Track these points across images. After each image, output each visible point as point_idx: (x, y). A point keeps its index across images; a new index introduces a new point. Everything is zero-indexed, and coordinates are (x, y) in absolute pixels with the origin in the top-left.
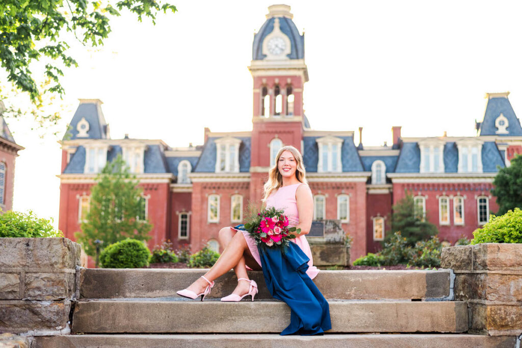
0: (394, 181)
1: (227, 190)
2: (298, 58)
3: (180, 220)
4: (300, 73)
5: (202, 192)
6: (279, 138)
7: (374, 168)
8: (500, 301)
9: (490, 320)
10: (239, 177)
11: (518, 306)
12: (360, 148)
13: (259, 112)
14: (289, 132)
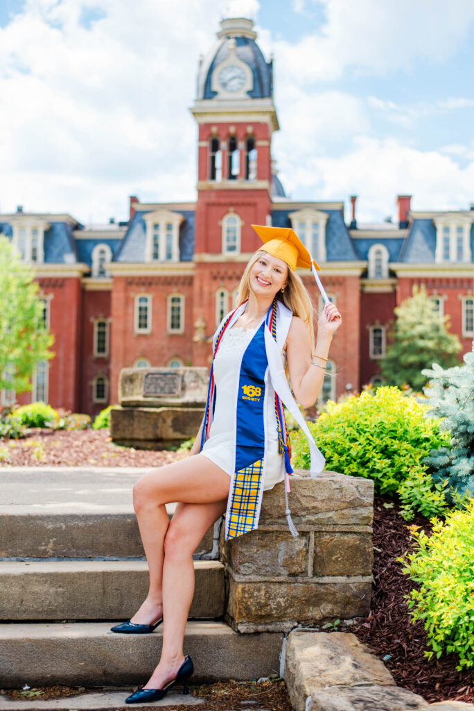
0: (400, 274)
1: (161, 287)
2: (262, 97)
3: (96, 329)
4: (266, 119)
5: (126, 290)
6: (236, 212)
7: (372, 255)
8: (260, 575)
9: (241, 607)
10: (178, 269)
11: (290, 583)
12: (353, 226)
13: (206, 175)
14: (249, 204)
